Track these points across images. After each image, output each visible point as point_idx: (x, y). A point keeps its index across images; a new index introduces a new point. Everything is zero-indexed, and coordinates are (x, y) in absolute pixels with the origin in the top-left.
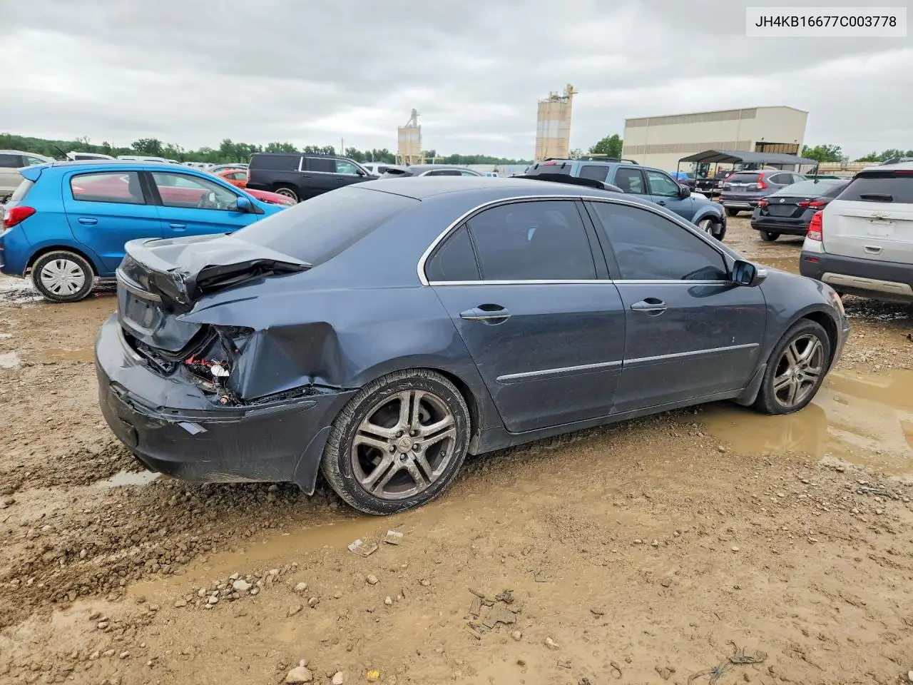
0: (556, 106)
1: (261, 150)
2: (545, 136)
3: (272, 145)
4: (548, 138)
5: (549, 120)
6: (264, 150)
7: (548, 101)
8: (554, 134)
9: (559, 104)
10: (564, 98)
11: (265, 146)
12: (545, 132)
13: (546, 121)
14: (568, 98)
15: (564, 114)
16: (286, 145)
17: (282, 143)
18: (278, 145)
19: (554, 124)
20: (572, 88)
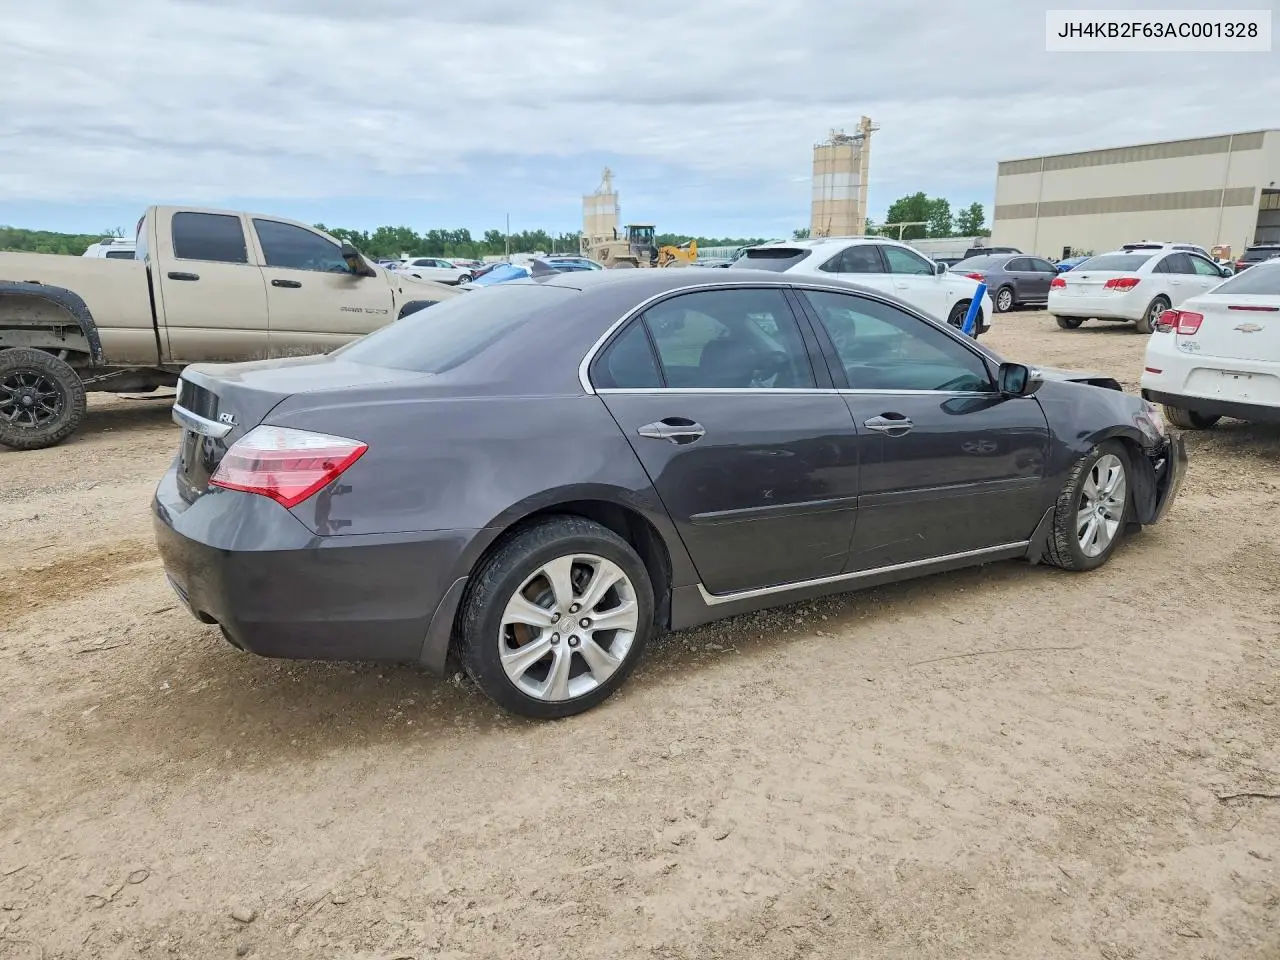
0: (844, 151)
1: (366, 238)
2: (828, 196)
3: (381, 230)
4: (831, 201)
5: (833, 173)
6: (370, 237)
7: (830, 144)
8: (841, 194)
9: (850, 148)
10: (856, 138)
11: (372, 232)
12: (828, 191)
13: (829, 176)
14: (864, 137)
15: (856, 164)
16: (402, 229)
17: (396, 226)
18: (390, 229)
19: (842, 178)
20: (870, 122)
